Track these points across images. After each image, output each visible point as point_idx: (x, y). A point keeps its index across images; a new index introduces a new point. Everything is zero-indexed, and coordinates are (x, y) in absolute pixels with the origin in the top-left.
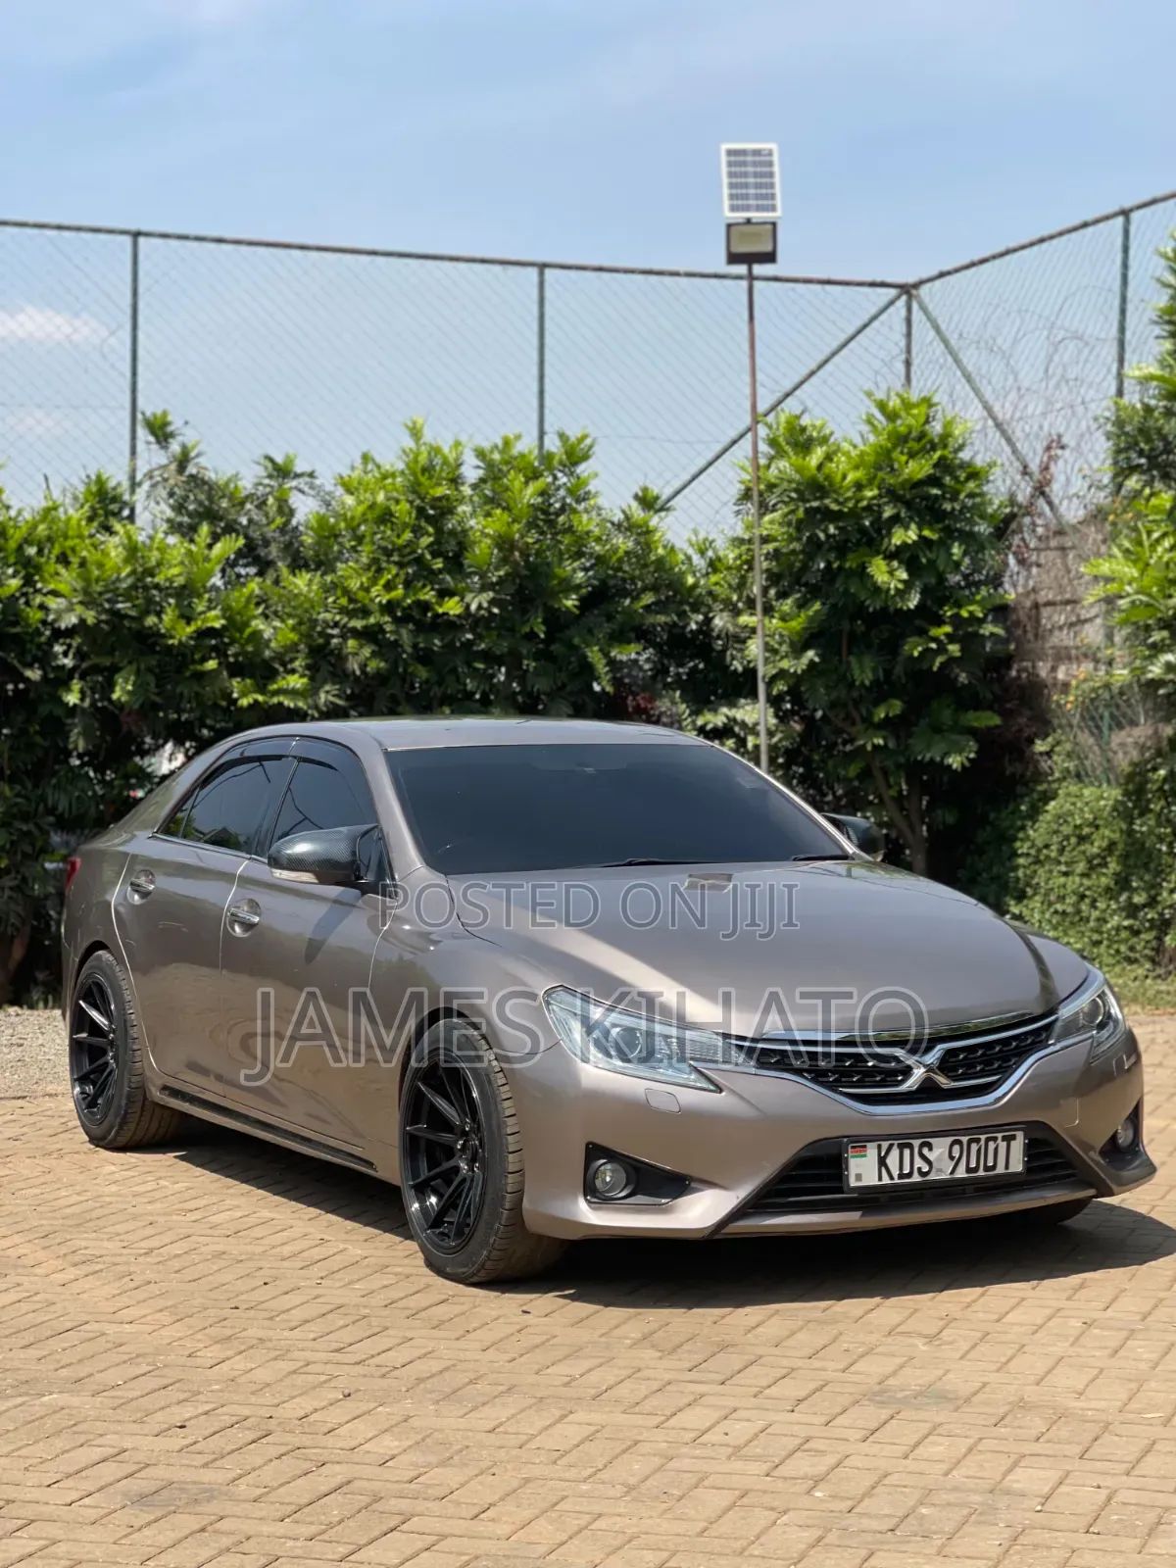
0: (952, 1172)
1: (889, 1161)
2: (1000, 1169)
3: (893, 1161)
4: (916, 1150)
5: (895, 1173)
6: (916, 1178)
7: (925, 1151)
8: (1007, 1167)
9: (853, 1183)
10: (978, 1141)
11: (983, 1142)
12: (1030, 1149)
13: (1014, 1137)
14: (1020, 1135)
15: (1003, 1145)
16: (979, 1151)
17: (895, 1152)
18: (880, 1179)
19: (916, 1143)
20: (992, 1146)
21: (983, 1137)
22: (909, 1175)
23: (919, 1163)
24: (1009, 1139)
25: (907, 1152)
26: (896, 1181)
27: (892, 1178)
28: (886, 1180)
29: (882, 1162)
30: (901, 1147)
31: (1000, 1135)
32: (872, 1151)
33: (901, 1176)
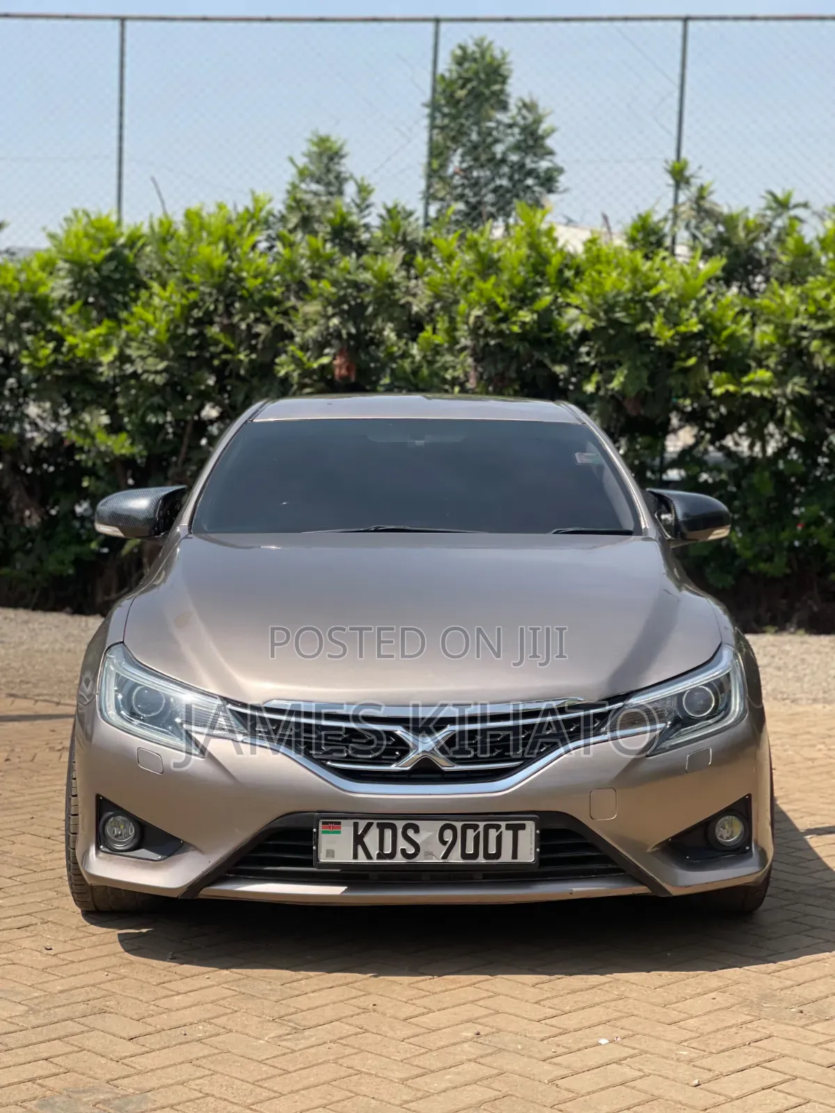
0: (445, 857)
1: (366, 840)
2: (506, 857)
3: (371, 840)
4: (400, 831)
5: (374, 852)
6: (399, 859)
7: (411, 833)
8: (515, 856)
9: (323, 859)
10: (475, 827)
11: (481, 829)
12: (544, 839)
13: (523, 827)
14: (530, 826)
15: (508, 836)
16: (477, 838)
17: (374, 832)
18: (355, 856)
19: (400, 824)
20: (493, 834)
21: (482, 824)
22: (392, 856)
23: (402, 844)
24: (515, 829)
25: (388, 833)
26: (375, 861)
27: (369, 856)
28: (362, 859)
29: (359, 840)
30: (382, 827)
31: (503, 824)
32: (347, 829)
33: (380, 856)
